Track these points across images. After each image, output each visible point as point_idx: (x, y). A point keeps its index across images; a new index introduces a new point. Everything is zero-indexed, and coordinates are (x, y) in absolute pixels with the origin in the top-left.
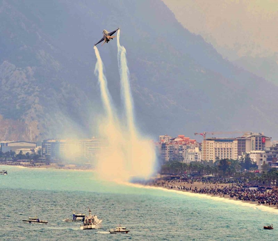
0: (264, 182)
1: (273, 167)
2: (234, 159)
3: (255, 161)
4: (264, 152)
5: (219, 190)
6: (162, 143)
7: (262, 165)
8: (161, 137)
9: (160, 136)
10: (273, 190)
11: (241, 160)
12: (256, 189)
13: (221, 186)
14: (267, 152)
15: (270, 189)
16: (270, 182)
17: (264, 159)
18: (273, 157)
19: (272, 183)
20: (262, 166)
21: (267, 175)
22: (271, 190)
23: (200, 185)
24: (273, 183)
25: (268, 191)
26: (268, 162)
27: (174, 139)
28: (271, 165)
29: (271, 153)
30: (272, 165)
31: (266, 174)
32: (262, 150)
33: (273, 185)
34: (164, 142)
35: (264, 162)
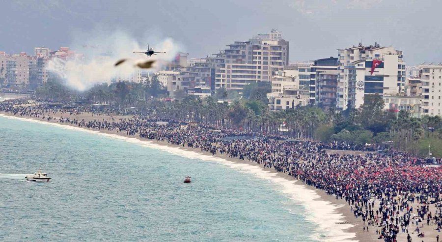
0: (177, 115)
1: (191, 94)
2: (137, 82)
3: (165, 85)
4: (179, 73)
5: (115, 125)
6: (38, 57)
7: (174, 90)
8: (36, 50)
9: (36, 48)
10: (189, 126)
11: (146, 84)
12: (165, 123)
13: (117, 119)
14: (182, 73)
15: (186, 124)
16: (185, 115)
17: (178, 83)
18: (190, 80)
19: (188, 116)
20: (175, 93)
21: (182, 105)
22: (187, 126)
23: (88, 116)
24: (190, 116)
25: (182, 127)
26: (183, 87)
27: (54, 53)
28: (187, 91)
29: (187, 75)
30: (189, 91)
31: (180, 103)
32: (175, 71)
33: (190, 118)
34: (41, 56)
35: (178, 87)
